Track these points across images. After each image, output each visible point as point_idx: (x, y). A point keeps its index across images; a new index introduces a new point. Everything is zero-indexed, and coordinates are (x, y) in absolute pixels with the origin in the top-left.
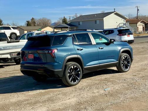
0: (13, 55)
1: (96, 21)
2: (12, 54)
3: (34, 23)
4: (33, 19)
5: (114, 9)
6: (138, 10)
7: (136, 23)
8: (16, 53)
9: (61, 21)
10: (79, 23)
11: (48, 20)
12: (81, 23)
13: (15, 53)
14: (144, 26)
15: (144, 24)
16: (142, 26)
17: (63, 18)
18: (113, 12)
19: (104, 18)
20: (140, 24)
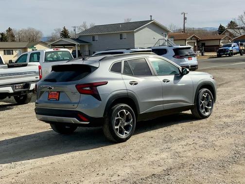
0: (17, 88)
1: (121, 35)
2: (16, 86)
3: (13, 36)
4: (10, 30)
5: (151, 16)
6: (185, 19)
7: (184, 40)
8: (22, 85)
9: (59, 35)
10: (93, 37)
11: (38, 33)
12: (97, 38)
13: (19, 85)
14: (196, 45)
15: (195, 41)
16: (193, 44)
17: (62, 29)
18: (149, 21)
19: (135, 30)
20: (190, 41)
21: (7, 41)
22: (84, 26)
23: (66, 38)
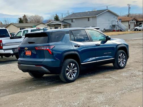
0: (16, 50)
3: (26, 20)
4: (25, 16)
5: (107, 7)
7: (128, 21)
9: (53, 19)
10: (72, 20)
11: (41, 17)
12: (74, 21)
15: (135, 22)
16: (134, 23)
17: (55, 15)
18: (106, 10)
19: (97, 16)
20: (132, 22)
21: (23, 23)
22: (68, 13)
23: (57, 20)
